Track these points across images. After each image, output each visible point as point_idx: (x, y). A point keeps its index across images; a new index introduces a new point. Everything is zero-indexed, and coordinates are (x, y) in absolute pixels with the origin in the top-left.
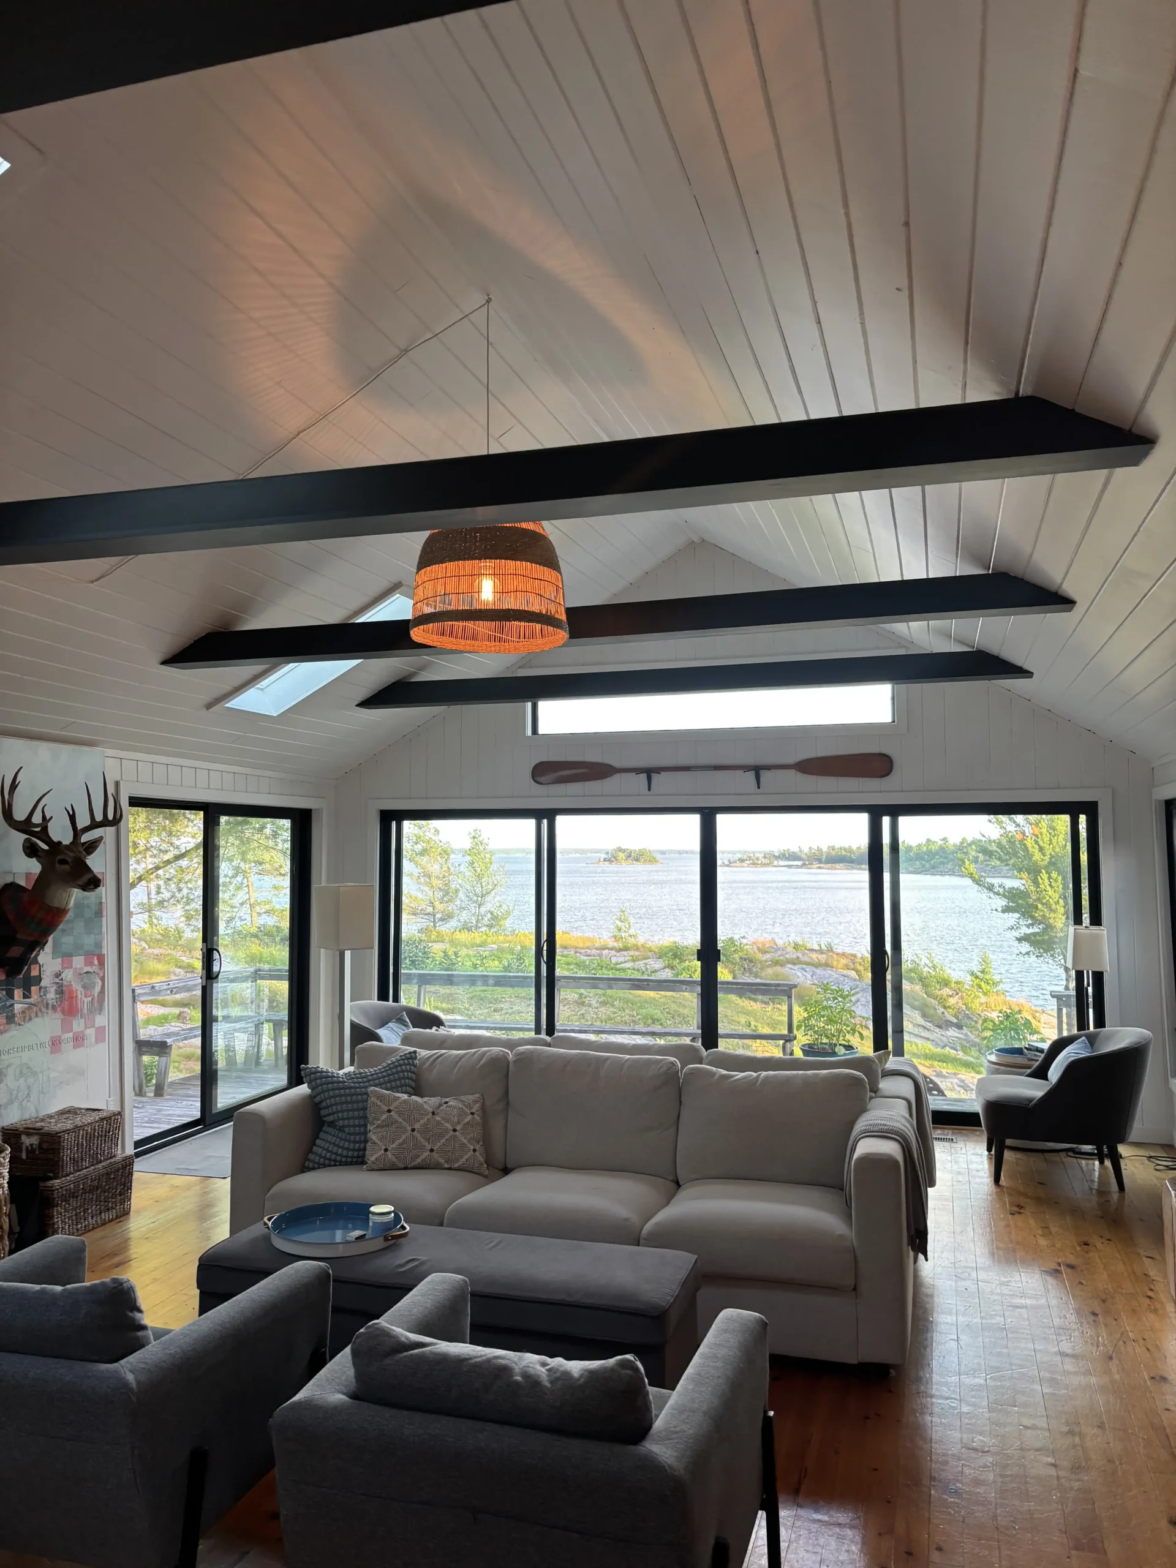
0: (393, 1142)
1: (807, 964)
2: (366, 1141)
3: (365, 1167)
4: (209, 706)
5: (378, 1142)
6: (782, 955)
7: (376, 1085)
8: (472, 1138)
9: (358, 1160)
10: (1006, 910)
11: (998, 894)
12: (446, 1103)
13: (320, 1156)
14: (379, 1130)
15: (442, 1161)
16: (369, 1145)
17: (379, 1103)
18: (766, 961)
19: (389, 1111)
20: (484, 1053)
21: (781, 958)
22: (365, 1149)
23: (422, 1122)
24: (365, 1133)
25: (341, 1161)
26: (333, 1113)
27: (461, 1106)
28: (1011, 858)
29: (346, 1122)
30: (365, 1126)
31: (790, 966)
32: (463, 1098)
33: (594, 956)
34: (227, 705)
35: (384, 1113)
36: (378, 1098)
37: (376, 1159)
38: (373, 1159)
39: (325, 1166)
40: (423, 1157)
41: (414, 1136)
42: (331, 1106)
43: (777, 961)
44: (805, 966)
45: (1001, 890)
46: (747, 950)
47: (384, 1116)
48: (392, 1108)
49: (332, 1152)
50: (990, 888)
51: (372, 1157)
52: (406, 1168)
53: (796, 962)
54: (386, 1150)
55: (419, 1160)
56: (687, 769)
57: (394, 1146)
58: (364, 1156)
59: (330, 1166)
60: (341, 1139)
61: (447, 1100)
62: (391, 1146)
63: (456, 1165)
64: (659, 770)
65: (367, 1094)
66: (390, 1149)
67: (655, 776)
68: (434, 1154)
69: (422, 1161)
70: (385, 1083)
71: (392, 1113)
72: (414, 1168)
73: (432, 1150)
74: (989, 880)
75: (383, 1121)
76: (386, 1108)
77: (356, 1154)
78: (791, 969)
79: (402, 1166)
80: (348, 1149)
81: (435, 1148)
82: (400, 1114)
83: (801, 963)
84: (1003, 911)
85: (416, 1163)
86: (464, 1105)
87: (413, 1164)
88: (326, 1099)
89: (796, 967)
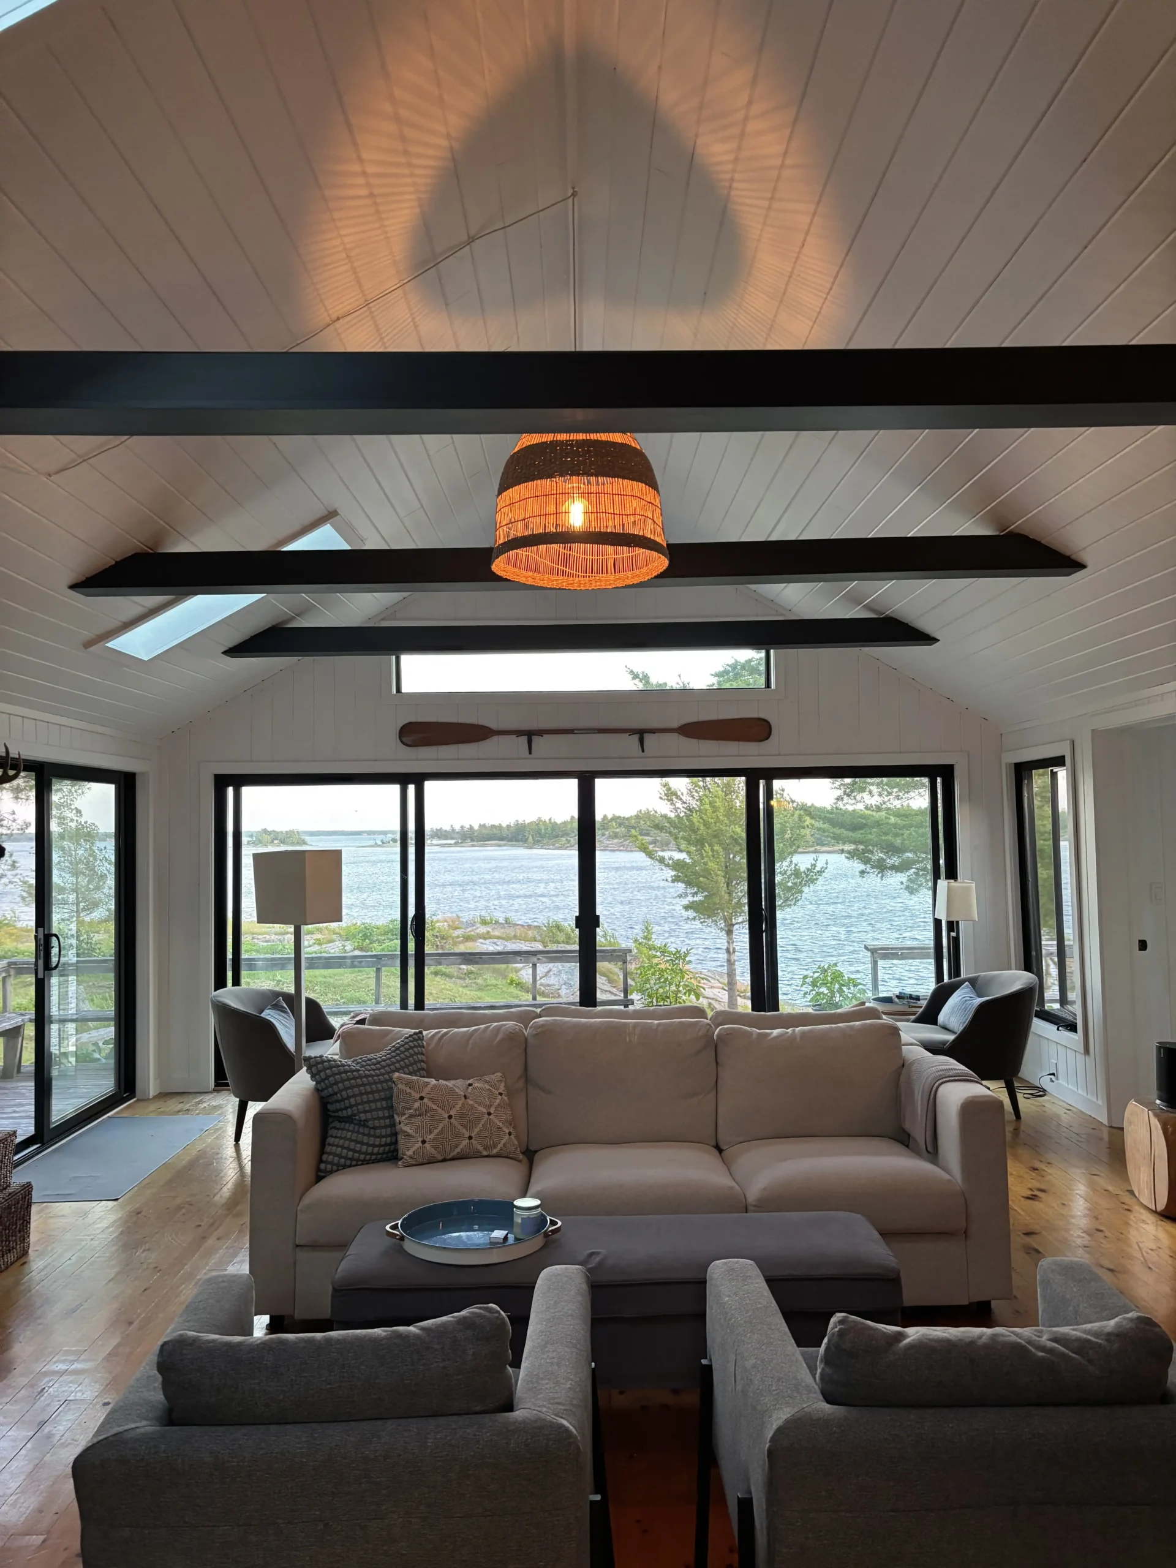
0: (431, 1132)
1: (498, 938)
2: (396, 1134)
3: (400, 1163)
4: (88, 644)
5: (414, 1134)
6: (472, 931)
7: (397, 1070)
8: (506, 1121)
9: (391, 1156)
10: (676, 879)
11: (668, 866)
12: (470, 1085)
13: (340, 1156)
14: (413, 1120)
15: (480, 1148)
16: (400, 1137)
17: (408, 1090)
18: (458, 937)
19: (422, 1098)
20: (498, 1028)
21: (472, 933)
22: (396, 1142)
23: (458, 1107)
24: (393, 1125)
25: (364, 1160)
26: (351, 1107)
27: (488, 1087)
28: (679, 832)
29: (369, 1115)
30: (391, 1117)
31: (481, 940)
32: (487, 1078)
33: (274, 941)
34: (108, 645)
35: (416, 1101)
36: (406, 1085)
37: (414, 1152)
38: (410, 1153)
39: (345, 1167)
40: (461, 1146)
41: (451, 1124)
42: (349, 1098)
43: (469, 936)
44: (495, 940)
45: (670, 862)
46: (439, 928)
47: (417, 1105)
48: (423, 1094)
49: (354, 1151)
50: (662, 860)
51: (409, 1149)
52: (444, 1160)
53: (486, 937)
54: (424, 1142)
55: (458, 1150)
56: (571, 731)
57: (432, 1136)
58: (396, 1150)
59: (350, 1166)
60: (364, 1134)
61: (470, 1081)
62: (429, 1137)
63: (495, 1151)
64: (540, 733)
65: (391, 1079)
66: (427, 1140)
67: (535, 739)
68: (473, 1141)
69: (462, 1149)
70: (407, 1066)
71: (425, 1100)
72: (453, 1159)
73: (470, 1138)
74: (661, 854)
75: (416, 1110)
76: (418, 1096)
77: (387, 1148)
78: (482, 943)
79: (441, 1158)
80: (374, 1146)
81: (473, 1135)
82: (433, 1100)
83: (491, 937)
84: (673, 881)
85: (455, 1153)
86: (491, 1086)
87: (452, 1155)
88: (340, 1091)
89: (487, 942)
